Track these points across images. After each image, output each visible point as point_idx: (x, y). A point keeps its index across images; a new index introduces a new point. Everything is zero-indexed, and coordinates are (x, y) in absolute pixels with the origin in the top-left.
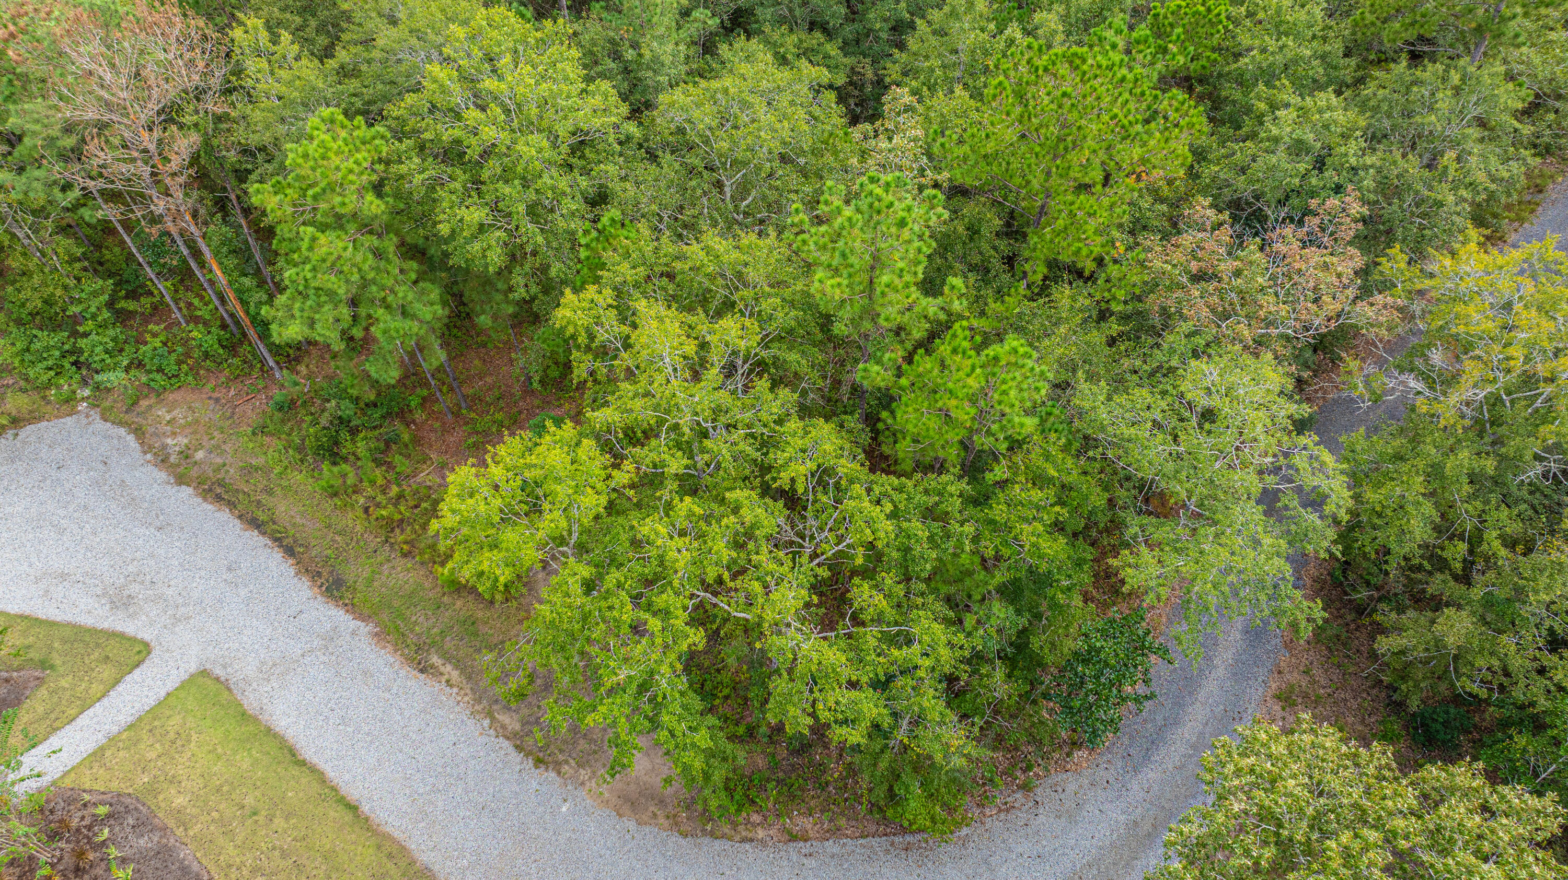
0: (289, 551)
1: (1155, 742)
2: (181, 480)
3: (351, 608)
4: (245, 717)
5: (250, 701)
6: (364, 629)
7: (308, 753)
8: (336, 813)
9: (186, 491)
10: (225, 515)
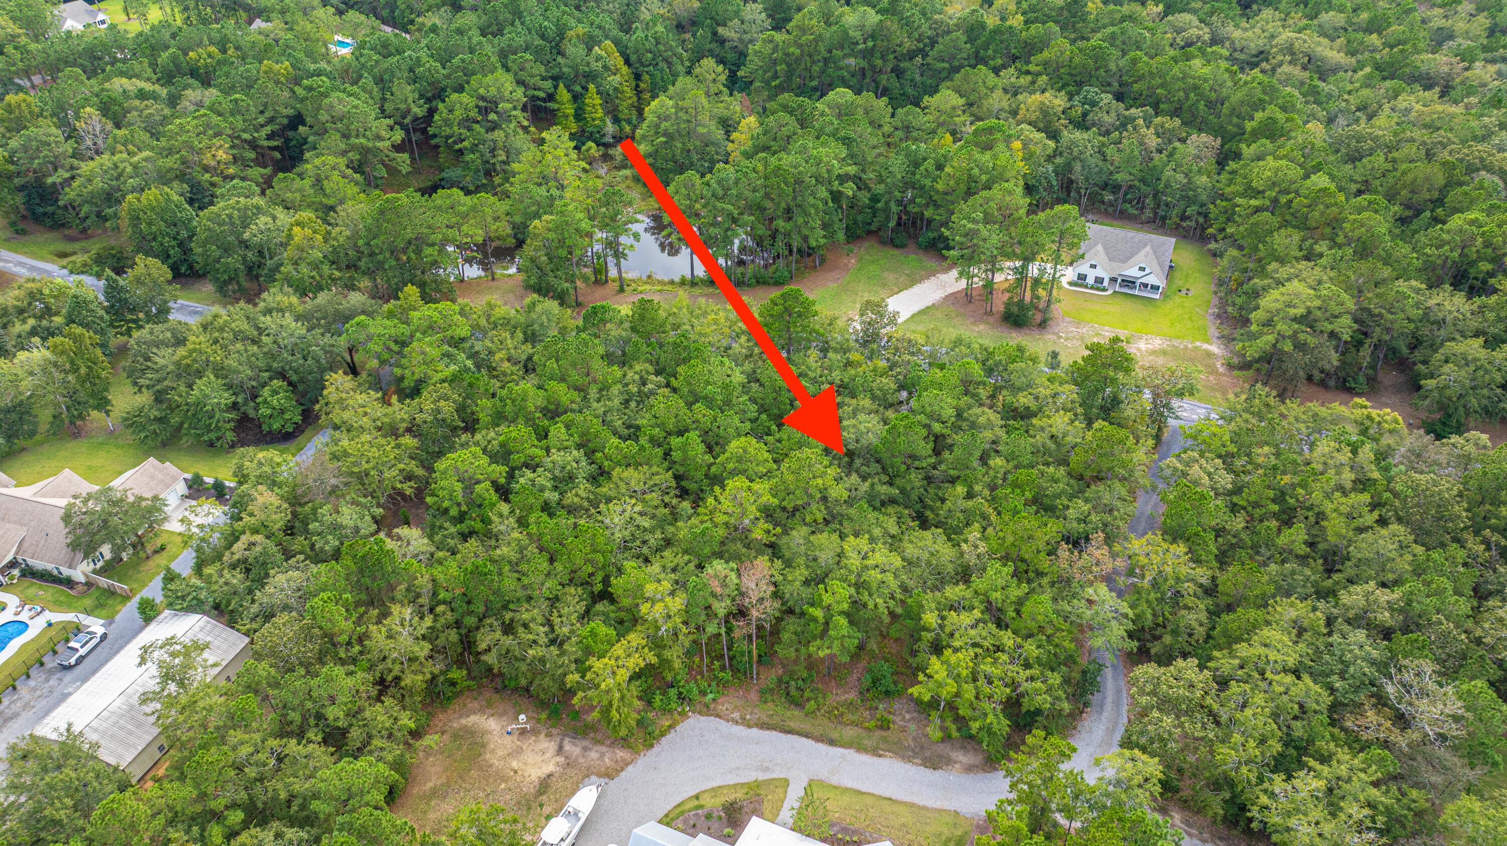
0: (807, 736)
1: (1102, 705)
2: (749, 727)
3: (841, 746)
4: (835, 787)
5: (834, 781)
6: (852, 751)
7: (864, 790)
8: (886, 802)
9: (755, 730)
10: (774, 733)
